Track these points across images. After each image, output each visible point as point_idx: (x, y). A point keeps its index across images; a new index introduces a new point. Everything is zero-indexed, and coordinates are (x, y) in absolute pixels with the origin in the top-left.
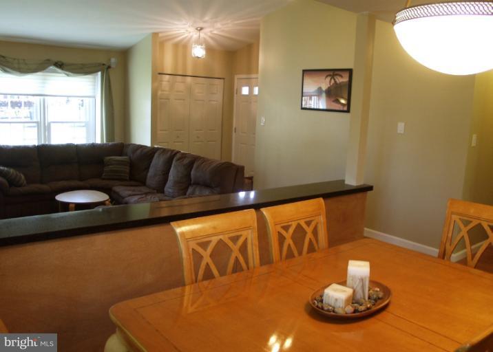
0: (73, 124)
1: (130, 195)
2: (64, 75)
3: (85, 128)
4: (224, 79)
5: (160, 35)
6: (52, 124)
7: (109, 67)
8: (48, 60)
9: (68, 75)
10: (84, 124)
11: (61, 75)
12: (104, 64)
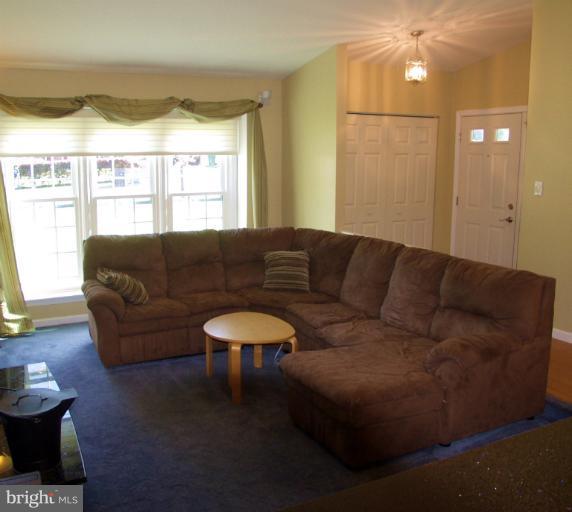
0: (203, 197)
1: (325, 324)
2: (193, 120)
3: (220, 203)
4: (438, 117)
5: (349, 47)
6: (174, 198)
7: (260, 105)
8: (171, 98)
9: (199, 120)
10: (219, 196)
11: (188, 120)
12: (252, 101)
